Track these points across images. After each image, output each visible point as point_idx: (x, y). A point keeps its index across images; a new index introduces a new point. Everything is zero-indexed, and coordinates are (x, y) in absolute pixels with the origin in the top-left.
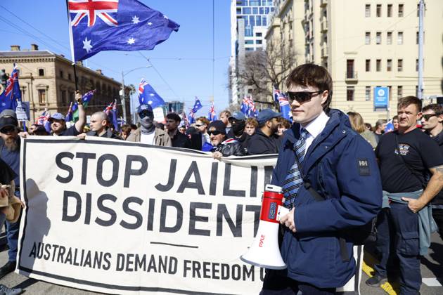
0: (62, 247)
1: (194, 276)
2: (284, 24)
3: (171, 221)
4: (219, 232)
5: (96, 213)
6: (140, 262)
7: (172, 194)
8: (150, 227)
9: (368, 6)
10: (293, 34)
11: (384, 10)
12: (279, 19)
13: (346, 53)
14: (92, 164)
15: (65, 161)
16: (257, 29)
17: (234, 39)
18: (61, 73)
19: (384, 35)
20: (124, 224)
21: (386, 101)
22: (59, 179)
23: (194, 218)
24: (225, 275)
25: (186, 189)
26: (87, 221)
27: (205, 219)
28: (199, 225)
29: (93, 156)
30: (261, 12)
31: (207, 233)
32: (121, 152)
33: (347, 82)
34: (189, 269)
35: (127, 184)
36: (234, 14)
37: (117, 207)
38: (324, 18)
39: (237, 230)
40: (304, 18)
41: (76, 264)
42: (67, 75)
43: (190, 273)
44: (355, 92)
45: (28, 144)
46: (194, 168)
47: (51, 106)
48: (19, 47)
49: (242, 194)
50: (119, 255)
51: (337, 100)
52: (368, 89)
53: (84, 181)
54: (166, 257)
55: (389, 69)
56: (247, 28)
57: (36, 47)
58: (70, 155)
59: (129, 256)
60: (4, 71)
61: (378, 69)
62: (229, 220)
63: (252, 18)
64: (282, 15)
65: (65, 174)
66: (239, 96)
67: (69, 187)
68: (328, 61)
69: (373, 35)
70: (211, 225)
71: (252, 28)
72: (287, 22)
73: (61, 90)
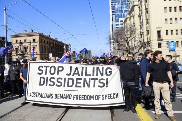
0: (38, 93)
1: (76, 100)
2: (131, 17)
3: (70, 84)
4: (84, 86)
5: (49, 82)
6: (61, 96)
7: (71, 76)
8: (64, 86)
9: (165, 8)
10: (135, 21)
11: (173, 9)
12: (129, 15)
13: (157, 28)
14: (48, 69)
15: (41, 68)
16: (121, 19)
17: (111, 24)
18: (41, 40)
19: (174, 20)
20: (57, 85)
21: (174, 47)
22: (38, 73)
23: (77, 83)
24: (85, 99)
25: (75, 75)
26: (46, 85)
27: (80, 83)
28: (78, 85)
29: (49, 66)
30: (122, 12)
31: (80, 87)
32: (56, 65)
33: (158, 40)
34: (75, 97)
35: (58, 74)
36: (111, 13)
37: (55, 81)
38: (147, 14)
39: (89, 86)
40: (139, 14)
41: (43, 97)
42: (44, 41)
43: (75, 99)
44: (162, 44)
45: (30, 64)
46: (77, 69)
47: (37, 53)
48: (26, 31)
49: (90, 75)
50: (56, 94)
51: (154, 48)
52: (168, 43)
53: (46, 74)
54: (69, 94)
55: (177, 34)
56: (117, 19)
57: (32, 31)
58: (42, 67)
59: (58, 94)
60: (20, 41)
61: (172, 34)
62: (87, 83)
63: (118, 15)
64: (130, 13)
65: (40, 72)
66: (114, 47)
67: (41, 76)
68: (149, 32)
69: (169, 20)
70: (82, 85)
71: (119, 19)
72: (132, 16)
73: (41, 47)
